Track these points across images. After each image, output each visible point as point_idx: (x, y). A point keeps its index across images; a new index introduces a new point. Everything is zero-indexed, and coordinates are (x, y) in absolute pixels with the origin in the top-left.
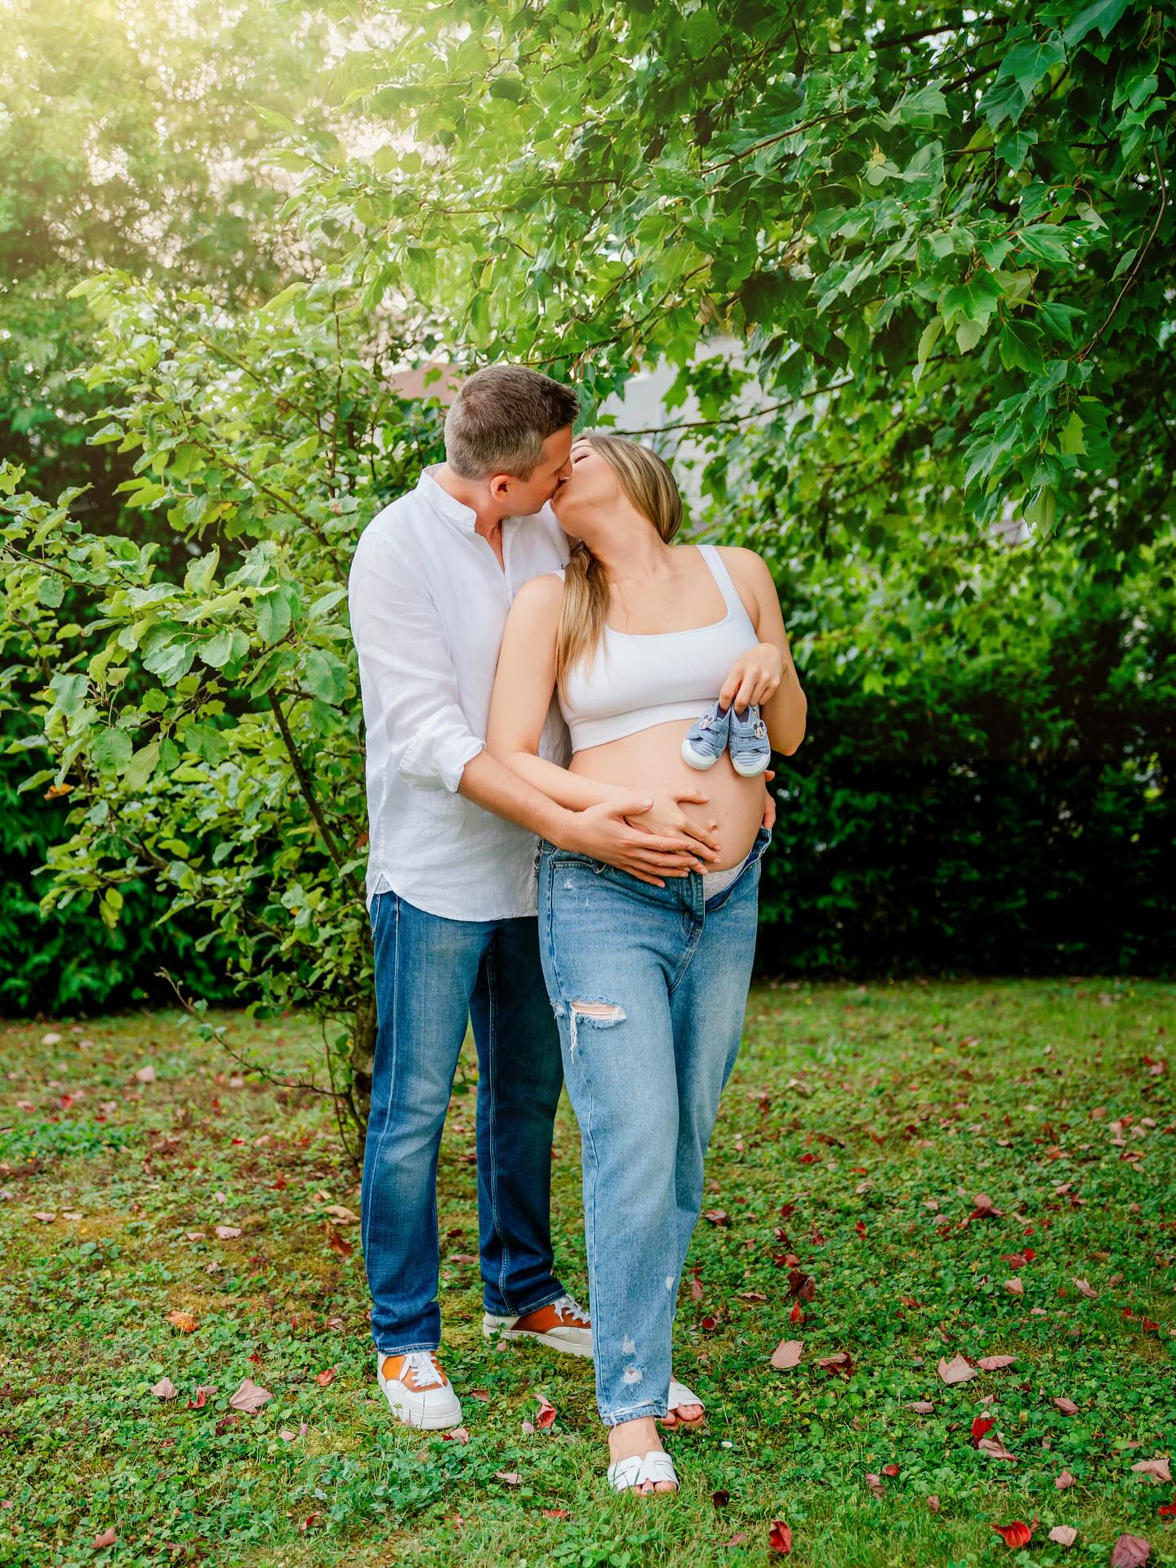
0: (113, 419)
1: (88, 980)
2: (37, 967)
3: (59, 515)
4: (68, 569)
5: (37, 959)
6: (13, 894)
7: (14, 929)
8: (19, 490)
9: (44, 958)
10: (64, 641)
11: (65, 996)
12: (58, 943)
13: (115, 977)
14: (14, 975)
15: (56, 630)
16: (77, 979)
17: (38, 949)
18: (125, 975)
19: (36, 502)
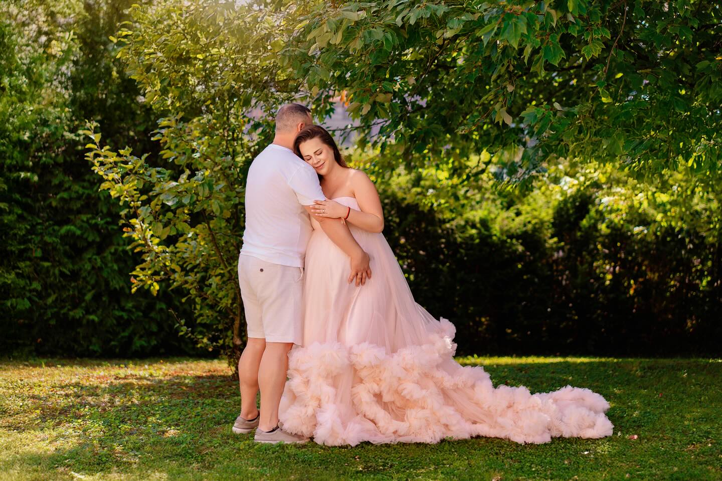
0: (159, 133)
1: (143, 343)
2: (123, 337)
3: (142, 161)
4: (145, 177)
5: (123, 334)
6: (114, 309)
7: (115, 322)
8: (131, 154)
9: (126, 334)
10: (142, 201)
11: (134, 348)
12: (131, 328)
13: (154, 342)
14: (113, 340)
15: (139, 197)
16: (138, 343)
17: (124, 331)
18: (158, 342)
19: (135, 158)
